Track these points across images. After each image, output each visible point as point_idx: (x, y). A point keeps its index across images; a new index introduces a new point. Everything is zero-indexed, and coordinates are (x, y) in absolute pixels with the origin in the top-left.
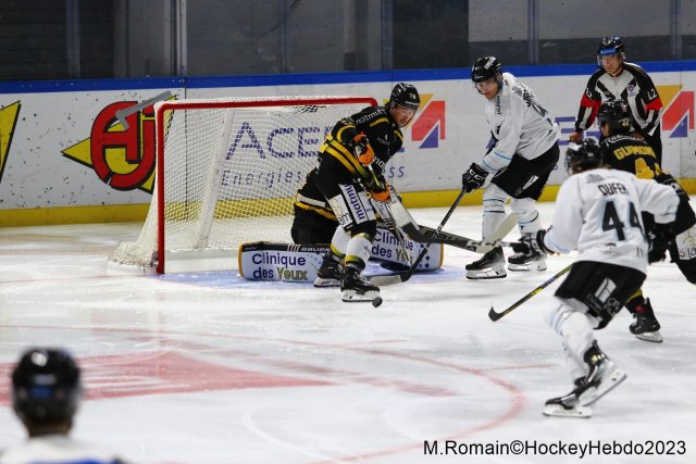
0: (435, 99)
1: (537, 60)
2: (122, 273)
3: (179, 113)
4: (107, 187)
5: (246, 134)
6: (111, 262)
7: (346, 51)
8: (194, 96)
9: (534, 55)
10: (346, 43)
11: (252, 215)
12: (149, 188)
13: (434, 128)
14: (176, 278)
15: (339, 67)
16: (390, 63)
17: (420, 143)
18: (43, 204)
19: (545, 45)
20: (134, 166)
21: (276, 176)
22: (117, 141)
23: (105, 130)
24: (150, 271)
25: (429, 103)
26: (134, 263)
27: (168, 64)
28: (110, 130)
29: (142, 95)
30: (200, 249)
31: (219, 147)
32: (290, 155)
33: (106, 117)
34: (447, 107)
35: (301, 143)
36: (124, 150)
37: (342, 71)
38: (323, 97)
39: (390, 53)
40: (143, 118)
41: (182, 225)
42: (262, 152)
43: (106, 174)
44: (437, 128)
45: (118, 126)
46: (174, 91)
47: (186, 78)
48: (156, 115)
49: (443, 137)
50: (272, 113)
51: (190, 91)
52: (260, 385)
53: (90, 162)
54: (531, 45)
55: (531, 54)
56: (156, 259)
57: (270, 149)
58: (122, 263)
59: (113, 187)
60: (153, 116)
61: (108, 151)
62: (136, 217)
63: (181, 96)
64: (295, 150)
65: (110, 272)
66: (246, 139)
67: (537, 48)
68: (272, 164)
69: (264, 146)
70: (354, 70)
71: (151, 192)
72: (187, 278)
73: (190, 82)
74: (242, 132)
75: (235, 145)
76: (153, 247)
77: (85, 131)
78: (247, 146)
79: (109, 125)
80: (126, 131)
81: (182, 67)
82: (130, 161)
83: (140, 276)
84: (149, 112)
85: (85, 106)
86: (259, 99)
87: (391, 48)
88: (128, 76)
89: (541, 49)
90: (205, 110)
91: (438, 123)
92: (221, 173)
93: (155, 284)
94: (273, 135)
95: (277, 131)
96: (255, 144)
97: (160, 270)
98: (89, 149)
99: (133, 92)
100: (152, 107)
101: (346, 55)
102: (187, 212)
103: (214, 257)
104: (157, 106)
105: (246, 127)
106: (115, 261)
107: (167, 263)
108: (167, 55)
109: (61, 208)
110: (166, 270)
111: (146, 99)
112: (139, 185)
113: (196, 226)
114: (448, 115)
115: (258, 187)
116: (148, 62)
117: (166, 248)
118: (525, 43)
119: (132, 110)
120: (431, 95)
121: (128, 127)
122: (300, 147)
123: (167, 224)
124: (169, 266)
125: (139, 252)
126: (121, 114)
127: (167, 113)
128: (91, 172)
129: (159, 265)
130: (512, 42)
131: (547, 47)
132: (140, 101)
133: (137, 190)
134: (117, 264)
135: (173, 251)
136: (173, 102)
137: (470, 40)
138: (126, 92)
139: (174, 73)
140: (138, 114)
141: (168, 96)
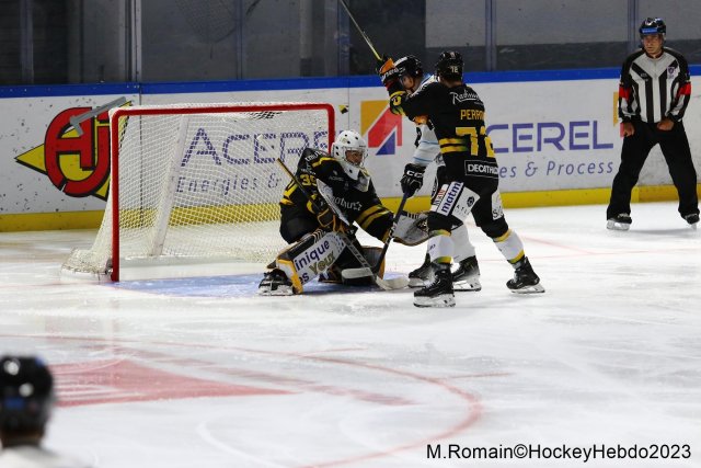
1: (494, 66)
2: (76, 281)
3: (134, 119)
4: (61, 194)
5: (201, 140)
6: (64, 270)
7: (302, 57)
8: (148, 102)
9: (491, 62)
10: (303, 50)
11: (208, 222)
12: (104, 195)
13: (390, 134)
14: (130, 286)
15: (296, 73)
16: (346, 68)
17: (377, 149)
19: (502, 51)
20: (88, 173)
21: (232, 183)
22: (71, 147)
23: (59, 137)
24: (104, 278)
25: (385, 109)
26: (88, 271)
27: (122, 69)
28: (64, 136)
29: (96, 101)
30: (154, 256)
31: (175, 153)
32: (246, 162)
33: (60, 123)
35: (256, 149)
36: (78, 156)
37: (299, 76)
38: (280, 103)
39: (346, 58)
40: (97, 124)
41: (136, 232)
42: (217, 158)
43: (60, 181)
44: (393, 135)
45: (73, 133)
46: (129, 97)
47: (140, 84)
48: (111, 121)
49: (400, 144)
50: (227, 119)
51: (145, 97)
52: (214, 394)
53: (43, 168)
54: (488, 53)
55: (489, 62)
56: (111, 267)
57: (225, 156)
58: (76, 270)
59: (67, 194)
60: (107, 121)
61: (62, 157)
62: (90, 224)
63: (136, 102)
64: (251, 156)
65: (64, 280)
66: (201, 145)
67: (494, 55)
68: (228, 170)
69: (219, 152)
70: (311, 75)
71: (105, 199)
72: (143, 286)
73: (146, 88)
74: (198, 138)
75: (191, 152)
76: (108, 254)
77: (39, 138)
78: (202, 153)
79: (62, 132)
80: (80, 138)
81: (137, 73)
82: (84, 168)
83: (94, 284)
84: (104, 118)
85: (38, 112)
86: (214, 105)
88: (82, 82)
89: (499, 55)
90: (160, 116)
91: (395, 129)
92: (176, 180)
93: (109, 292)
94: (228, 141)
95: (232, 137)
96: (211, 151)
97: (115, 278)
98: (43, 156)
99: (87, 98)
100: (106, 114)
101: (303, 60)
102: (142, 219)
103: (169, 265)
104: (112, 112)
105: (201, 133)
106: (69, 268)
107: (121, 271)
108: (122, 60)
109: (15, 215)
110: (120, 278)
111: (101, 105)
112: (93, 192)
113: (151, 234)
114: (405, 122)
115: (213, 194)
116: (102, 68)
117: (121, 256)
118: (482, 49)
119: (86, 116)
121: (82, 133)
122: (256, 154)
123: (122, 231)
124: (123, 273)
125: (93, 259)
126: (75, 120)
127: (122, 120)
128: (45, 178)
129: (113, 273)
130: (468, 49)
131: (505, 53)
132: (94, 107)
133: (91, 197)
134: (71, 271)
135: (127, 259)
136: (128, 108)
137: (427, 46)
138: (80, 98)
139: (129, 79)
140: (93, 120)
141: (122, 103)
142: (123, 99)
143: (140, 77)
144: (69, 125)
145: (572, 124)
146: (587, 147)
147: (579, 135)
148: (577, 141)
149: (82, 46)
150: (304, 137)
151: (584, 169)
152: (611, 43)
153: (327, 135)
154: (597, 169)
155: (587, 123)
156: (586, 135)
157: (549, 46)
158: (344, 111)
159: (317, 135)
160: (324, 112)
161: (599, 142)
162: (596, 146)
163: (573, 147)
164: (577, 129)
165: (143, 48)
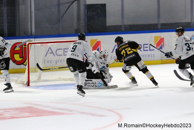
0: (98, 40)
1: (124, 30)
3: (33, 45)
4: (14, 64)
6: (16, 84)
7: (75, 28)
9: (123, 29)
10: (75, 26)
12: (25, 64)
15: (74, 32)
19: (126, 26)
20: (21, 59)
21: (58, 61)
22: (17, 52)
23: (14, 50)
25: (97, 42)
26: (22, 84)
27: (30, 32)
28: (15, 50)
30: (39, 80)
31: (44, 53)
32: (61, 55)
33: (14, 46)
34: (101, 42)
35: (64, 52)
36: (19, 55)
37: (74, 33)
39: (86, 29)
40: (23, 46)
42: (54, 55)
43: (14, 61)
45: (17, 49)
46: (31, 39)
47: (34, 36)
48: (27, 46)
49: (100, 50)
51: (36, 39)
53: (10, 58)
54: (122, 27)
55: (122, 29)
58: (19, 84)
59: (16, 64)
60: (26, 46)
61: (15, 55)
62: (23, 72)
63: (33, 40)
64: (63, 54)
67: (124, 27)
69: (55, 53)
71: (26, 65)
73: (36, 37)
74: (49, 50)
75: (47, 53)
78: (50, 53)
79: (15, 48)
82: (20, 57)
84: (25, 45)
87: (87, 27)
88: (19, 35)
89: (125, 27)
91: (99, 47)
92: (44, 60)
95: (58, 49)
96: (52, 53)
99: (21, 40)
101: (75, 29)
104: (27, 43)
106: (17, 83)
107: (30, 83)
108: (29, 30)
110: (30, 85)
111: (24, 41)
112: (23, 64)
114: (101, 44)
115: (53, 64)
116: (24, 32)
117: (30, 80)
118: (121, 26)
119: (21, 44)
120: (97, 39)
121: (20, 49)
123: (30, 73)
126: (18, 46)
127: (30, 45)
129: (28, 84)
130: (117, 26)
131: (126, 27)
133: (22, 65)
134: (17, 84)
135: (32, 80)
136: (31, 42)
137: (107, 25)
138: (19, 40)
139: (31, 35)
141: (30, 41)
142: (30, 40)
143: (34, 34)
144: (16, 47)
145: (144, 45)
146: (148, 50)
147: (146, 47)
148: (145, 49)
149: (19, 26)
151: (147, 56)
152: (153, 24)
154: (150, 56)
155: (147, 44)
156: (147, 47)
157: (138, 25)
161: (151, 49)
162: (150, 50)
163: (144, 50)
164: (145, 46)
165: (35, 27)
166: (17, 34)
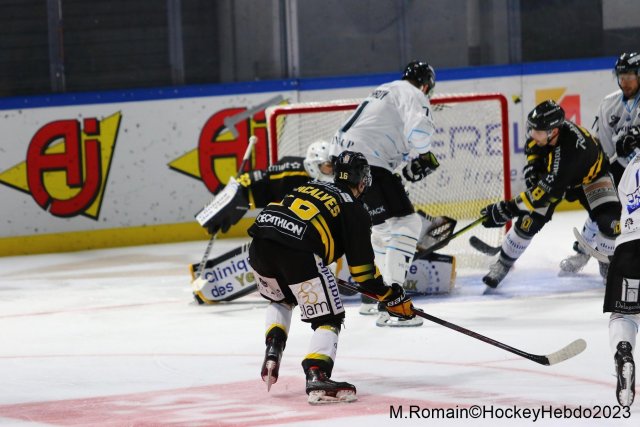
0: (570, 92)
3: (290, 117)
7: (471, 44)
8: (307, 99)
10: (470, 36)
15: (463, 62)
16: (519, 57)
18: (149, 222)
22: (226, 151)
23: (213, 140)
25: (562, 97)
27: (278, 65)
28: (218, 139)
29: (251, 101)
33: (214, 125)
34: (582, 101)
36: (234, 160)
37: (467, 66)
38: (449, 96)
39: (518, 46)
40: (253, 125)
43: (216, 187)
45: (227, 135)
46: (286, 95)
47: (298, 80)
48: (268, 121)
51: (304, 94)
53: (198, 174)
60: (264, 121)
61: (217, 162)
63: (293, 99)
70: (480, 64)
73: (304, 84)
77: (192, 141)
79: (217, 133)
80: (235, 140)
81: (294, 68)
84: (261, 118)
85: (190, 114)
87: (519, 39)
88: (236, 80)
91: (573, 119)
98: (197, 161)
99: (242, 97)
100: (263, 113)
101: (471, 49)
104: (270, 112)
108: (277, 55)
109: (169, 225)
111: (256, 104)
114: (584, 109)
116: (257, 65)
119: (241, 117)
120: (563, 90)
127: (280, 119)
128: (200, 185)
132: (250, 107)
136: (285, 107)
137: (605, 27)
138: (234, 97)
139: (286, 75)
140: (248, 121)
141: (279, 100)
142: (280, 97)
143: (297, 73)
144: (223, 127)
149: (234, 41)
150: (477, 132)
153: (501, 128)
158: (518, 101)
159: (489, 128)
160: (497, 104)
165: (299, 41)
166: (227, 73)
